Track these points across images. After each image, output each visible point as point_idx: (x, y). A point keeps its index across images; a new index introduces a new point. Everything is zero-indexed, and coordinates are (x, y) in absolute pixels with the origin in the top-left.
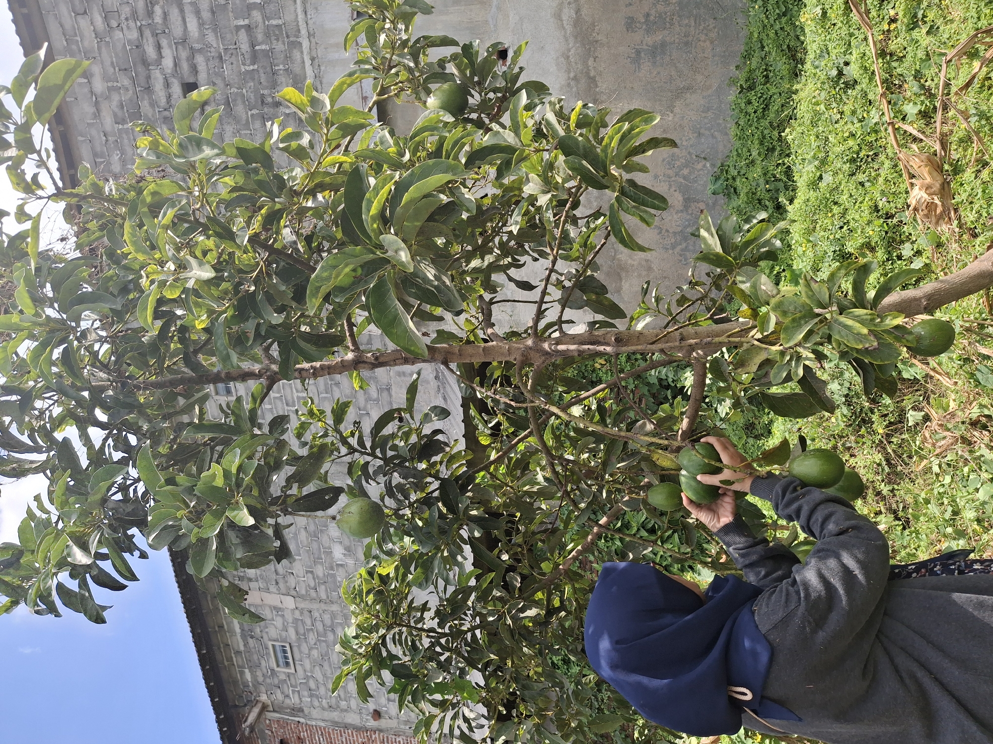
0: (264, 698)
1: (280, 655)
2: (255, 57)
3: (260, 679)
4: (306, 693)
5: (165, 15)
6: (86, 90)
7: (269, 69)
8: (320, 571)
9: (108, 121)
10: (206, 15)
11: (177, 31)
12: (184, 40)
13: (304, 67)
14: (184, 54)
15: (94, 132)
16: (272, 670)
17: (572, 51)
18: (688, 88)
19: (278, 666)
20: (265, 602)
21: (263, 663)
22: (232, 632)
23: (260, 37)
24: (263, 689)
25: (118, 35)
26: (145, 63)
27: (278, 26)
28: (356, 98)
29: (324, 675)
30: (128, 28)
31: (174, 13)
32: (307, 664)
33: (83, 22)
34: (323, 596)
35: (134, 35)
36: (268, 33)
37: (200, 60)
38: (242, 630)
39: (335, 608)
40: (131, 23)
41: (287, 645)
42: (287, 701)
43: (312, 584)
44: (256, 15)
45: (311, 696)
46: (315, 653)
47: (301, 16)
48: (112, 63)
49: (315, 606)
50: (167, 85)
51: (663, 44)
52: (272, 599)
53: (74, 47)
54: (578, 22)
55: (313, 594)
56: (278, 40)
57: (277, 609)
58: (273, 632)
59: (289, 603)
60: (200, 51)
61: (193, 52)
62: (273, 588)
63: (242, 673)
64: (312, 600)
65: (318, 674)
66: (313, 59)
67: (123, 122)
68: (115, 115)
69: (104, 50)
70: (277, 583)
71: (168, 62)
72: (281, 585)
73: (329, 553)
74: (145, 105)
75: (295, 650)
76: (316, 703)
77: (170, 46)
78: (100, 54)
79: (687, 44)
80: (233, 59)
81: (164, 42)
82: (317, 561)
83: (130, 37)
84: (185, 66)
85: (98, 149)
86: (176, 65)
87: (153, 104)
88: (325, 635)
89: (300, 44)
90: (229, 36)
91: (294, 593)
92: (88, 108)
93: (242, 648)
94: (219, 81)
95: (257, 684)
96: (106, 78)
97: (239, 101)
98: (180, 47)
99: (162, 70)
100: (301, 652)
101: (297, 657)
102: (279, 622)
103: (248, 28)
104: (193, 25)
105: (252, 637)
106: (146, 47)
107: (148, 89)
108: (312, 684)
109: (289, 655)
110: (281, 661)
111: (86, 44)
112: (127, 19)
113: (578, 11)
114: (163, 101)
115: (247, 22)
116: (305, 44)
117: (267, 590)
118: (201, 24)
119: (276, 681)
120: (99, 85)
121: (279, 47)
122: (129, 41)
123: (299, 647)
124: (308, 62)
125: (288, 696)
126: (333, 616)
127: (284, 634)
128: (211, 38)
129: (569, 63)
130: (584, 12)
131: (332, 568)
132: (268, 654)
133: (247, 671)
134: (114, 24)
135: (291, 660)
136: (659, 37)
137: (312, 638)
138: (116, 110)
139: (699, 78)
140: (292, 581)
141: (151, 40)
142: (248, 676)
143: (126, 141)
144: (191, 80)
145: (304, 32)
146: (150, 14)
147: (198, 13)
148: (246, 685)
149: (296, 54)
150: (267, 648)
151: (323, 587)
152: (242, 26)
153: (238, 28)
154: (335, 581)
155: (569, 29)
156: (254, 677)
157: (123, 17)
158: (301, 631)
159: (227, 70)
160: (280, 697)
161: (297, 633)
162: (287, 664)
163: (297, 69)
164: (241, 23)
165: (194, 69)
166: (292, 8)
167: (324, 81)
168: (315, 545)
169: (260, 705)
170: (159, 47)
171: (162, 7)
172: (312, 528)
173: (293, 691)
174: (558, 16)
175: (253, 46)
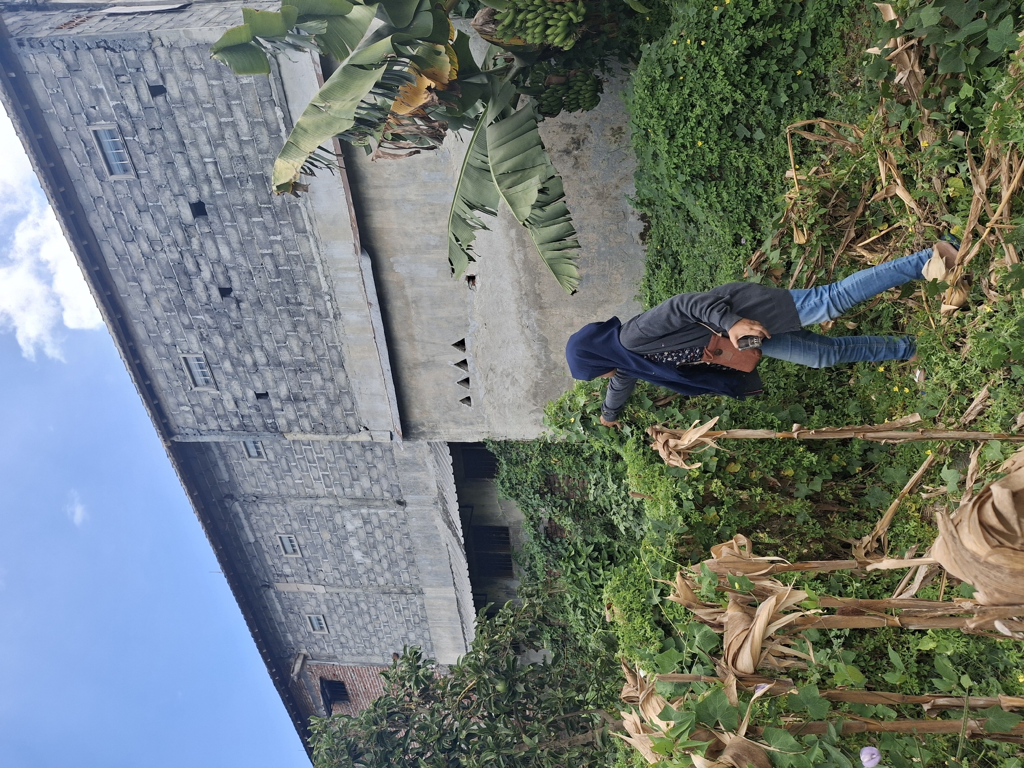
0: (304, 651)
1: (315, 623)
2: (279, 274)
3: (300, 639)
4: (338, 646)
5: (202, 245)
6: (138, 290)
7: (291, 282)
8: (343, 568)
9: (158, 311)
10: (236, 246)
11: (213, 255)
12: (219, 261)
13: (319, 282)
14: (219, 270)
15: (146, 317)
16: (309, 633)
17: (523, 279)
18: (606, 301)
19: (314, 630)
20: (301, 589)
21: (302, 629)
22: (276, 611)
23: (282, 261)
24: (303, 645)
25: (162, 255)
26: (186, 273)
27: (297, 256)
28: (362, 301)
29: (353, 633)
30: (170, 251)
31: (209, 244)
32: (338, 628)
33: (131, 247)
34: (348, 583)
35: (176, 256)
36: (288, 259)
37: (233, 274)
38: (283, 609)
39: (358, 591)
40: (173, 249)
41: (321, 618)
42: (323, 652)
43: (338, 576)
44: (278, 248)
45: (342, 647)
46: (344, 620)
47: (314, 250)
48: (158, 273)
49: (340, 590)
50: (207, 288)
51: (588, 276)
52: (307, 587)
53: (125, 262)
54: (526, 262)
55: (340, 582)
56: (297, 264)
57: (311, 594)
58: (309, 609)
59: (321, 590)
60: (233, 268)
61: (227, 269)
62: (306, 581)
63: (285, 636)
64: (339, 586)
65: (347, 633)
66: (326, 277)
67: (171, 311)
68: (164, 307)
69: (150, 264)
70: (310, 577)
71: (206, 274)
72: (313, 578)
73: (350, 556)
74: (189, 301)
75: (328, 619)
76: (347, 652)
77: (207, 264)
78: (147, 267)
79: (603, 276)
80: (261, 274)
81: (202, 262)
82: (341, 561)
83: (172, 257)
84: (221, 278)
85: (151, 328)
86: (213, 276)
87: (195, 300)
88: (351, 608)
89: (316, 268)
90: (256, 260)
91: (323, 583)
92: (140, 302)
93: (283, 620)
94: (250, 288)
95: (297, 643)
96: (153, 282)
97: (268, 301)
98: (216, 265)
99: (202, 280)
100: (332, 620)
101: (329, 623)
102: (313, 602)
103: (272, 255)
104: (225, 252)
105: (292, 613)
106: (186, 264)
107: (191, 291)
108: (343, 640)
109: (323, 622)
110: (316, 627)
111: (135, 260)
112: (169, 245)
113: (525, 255)
114: (204, 299)
115: (270, 251)
116: (320, 267)
117: (302, 582)
118: (232, 252)
119: (314, 640)
120: (148, 287)
121: (298, 268)
122: (172, 260)
123: (331, 617)
124: (322, 279)
125: (324, 649)
126: (357, 595)
127: (318, 609)
128: (241, 260)
129: (521, 286)
130: (530, 256)
131: (353, 566)
132: (305, 623)
133: (289, 635)
134: (158, 248)
135: (324, 625)
136: (584, 271)
137: (341, 610)
138: (165, 304)
139: (614, 295)
140: (321, 575)
141: (190, 260)
142: (290, 638)
143: (174, 323)
144: (227, 286)
145: (317, 259)
146: (188, 243)
147: (229, 244)
148: (289, 643)
149: (312, 273)
150: (304, 619)
151: (347, 578)
152: (267, 254)
153: (263, 255)
154: (356, 574)
155: (520, 266)
156: (295, 638)
157: (165, 244)
158: (332, 606)
159: (256, 281)
160: (317, 649)
161: (328, 608)
162: (322, 628)
163: (314, 282)
164: (266, 252)
165: (229, 279)
166: (307, 245)
167: (336, 290)
168: (339, 552)
169: (302, 657)
170: (198, 265)
171: (199, 239)
172: (335, 541)
173: (328, 646)
174: (511, 258)
175: (277, 267)
